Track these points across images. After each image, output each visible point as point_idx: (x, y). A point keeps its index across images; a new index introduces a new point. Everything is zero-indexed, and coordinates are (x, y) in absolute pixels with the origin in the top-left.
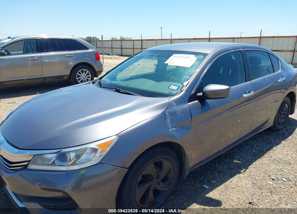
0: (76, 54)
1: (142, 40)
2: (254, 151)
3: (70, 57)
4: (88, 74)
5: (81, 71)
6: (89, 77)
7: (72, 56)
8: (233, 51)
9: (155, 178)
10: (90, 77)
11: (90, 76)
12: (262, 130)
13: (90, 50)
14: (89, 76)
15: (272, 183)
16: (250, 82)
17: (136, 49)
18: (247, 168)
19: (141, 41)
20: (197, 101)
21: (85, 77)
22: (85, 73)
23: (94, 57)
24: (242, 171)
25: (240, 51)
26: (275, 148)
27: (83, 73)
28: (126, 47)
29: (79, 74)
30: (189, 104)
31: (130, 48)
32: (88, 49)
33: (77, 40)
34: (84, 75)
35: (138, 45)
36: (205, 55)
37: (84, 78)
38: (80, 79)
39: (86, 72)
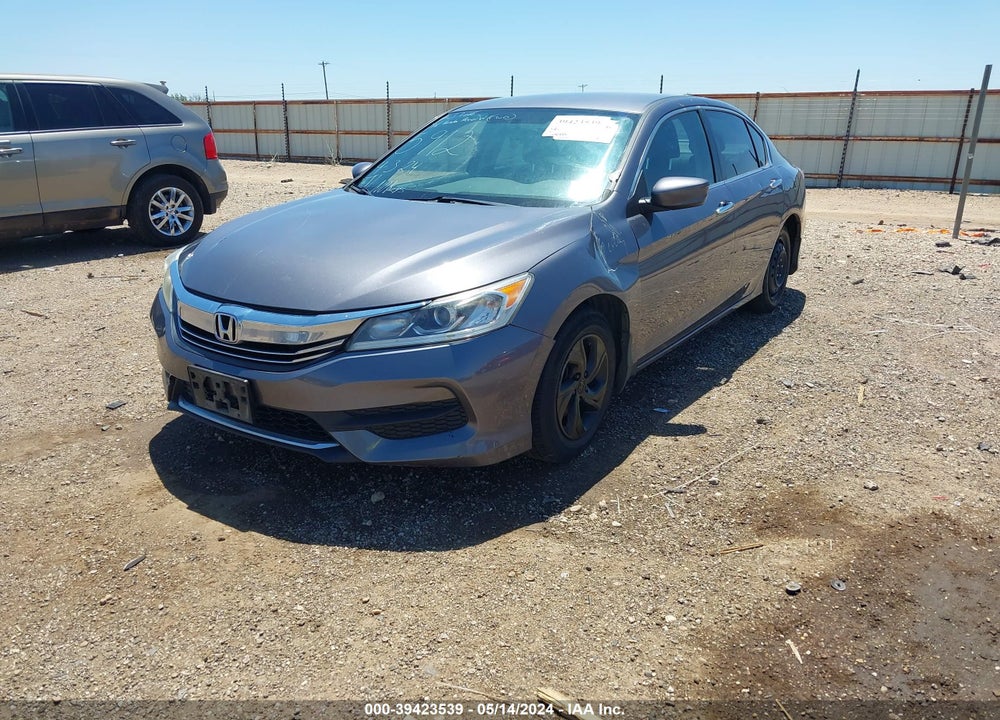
0: (145, 136)
1: (285, 103)
2: (732, 349)
3: (126, 146)
4: (184, 204)
5: (164, 193)
6: (186, 213)
7: (131, 144)
8: (685, 109)
9: (583, 376)
10: (192, 213)
11: (191, 208)
12: (741, 304)
13: (184, 126)
14: (187, 209)
15: (787, 393)
16: (722, 183)
17: (267, 131)
18: (729, 377)
19: (282, 106)
20: (640, 215)
21: (177, 212)
22: (176, 202)
23: (201, 149)
24: (722, 382)
25: (697, 111)
26: (772, 341)
27: (169, 200)
28: (226, 128)
29: (155, 203)
30: (629, 219)
31: (242, 131)
32: (179, 121)
33: (140, 92)
34: (173, 206)
35: (273, 119)
36: (635, 118)
37: (173, 217)
38: (161, 219)
39: (178, 196)
